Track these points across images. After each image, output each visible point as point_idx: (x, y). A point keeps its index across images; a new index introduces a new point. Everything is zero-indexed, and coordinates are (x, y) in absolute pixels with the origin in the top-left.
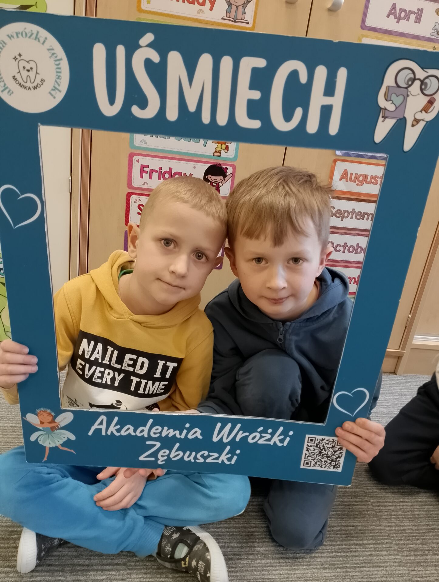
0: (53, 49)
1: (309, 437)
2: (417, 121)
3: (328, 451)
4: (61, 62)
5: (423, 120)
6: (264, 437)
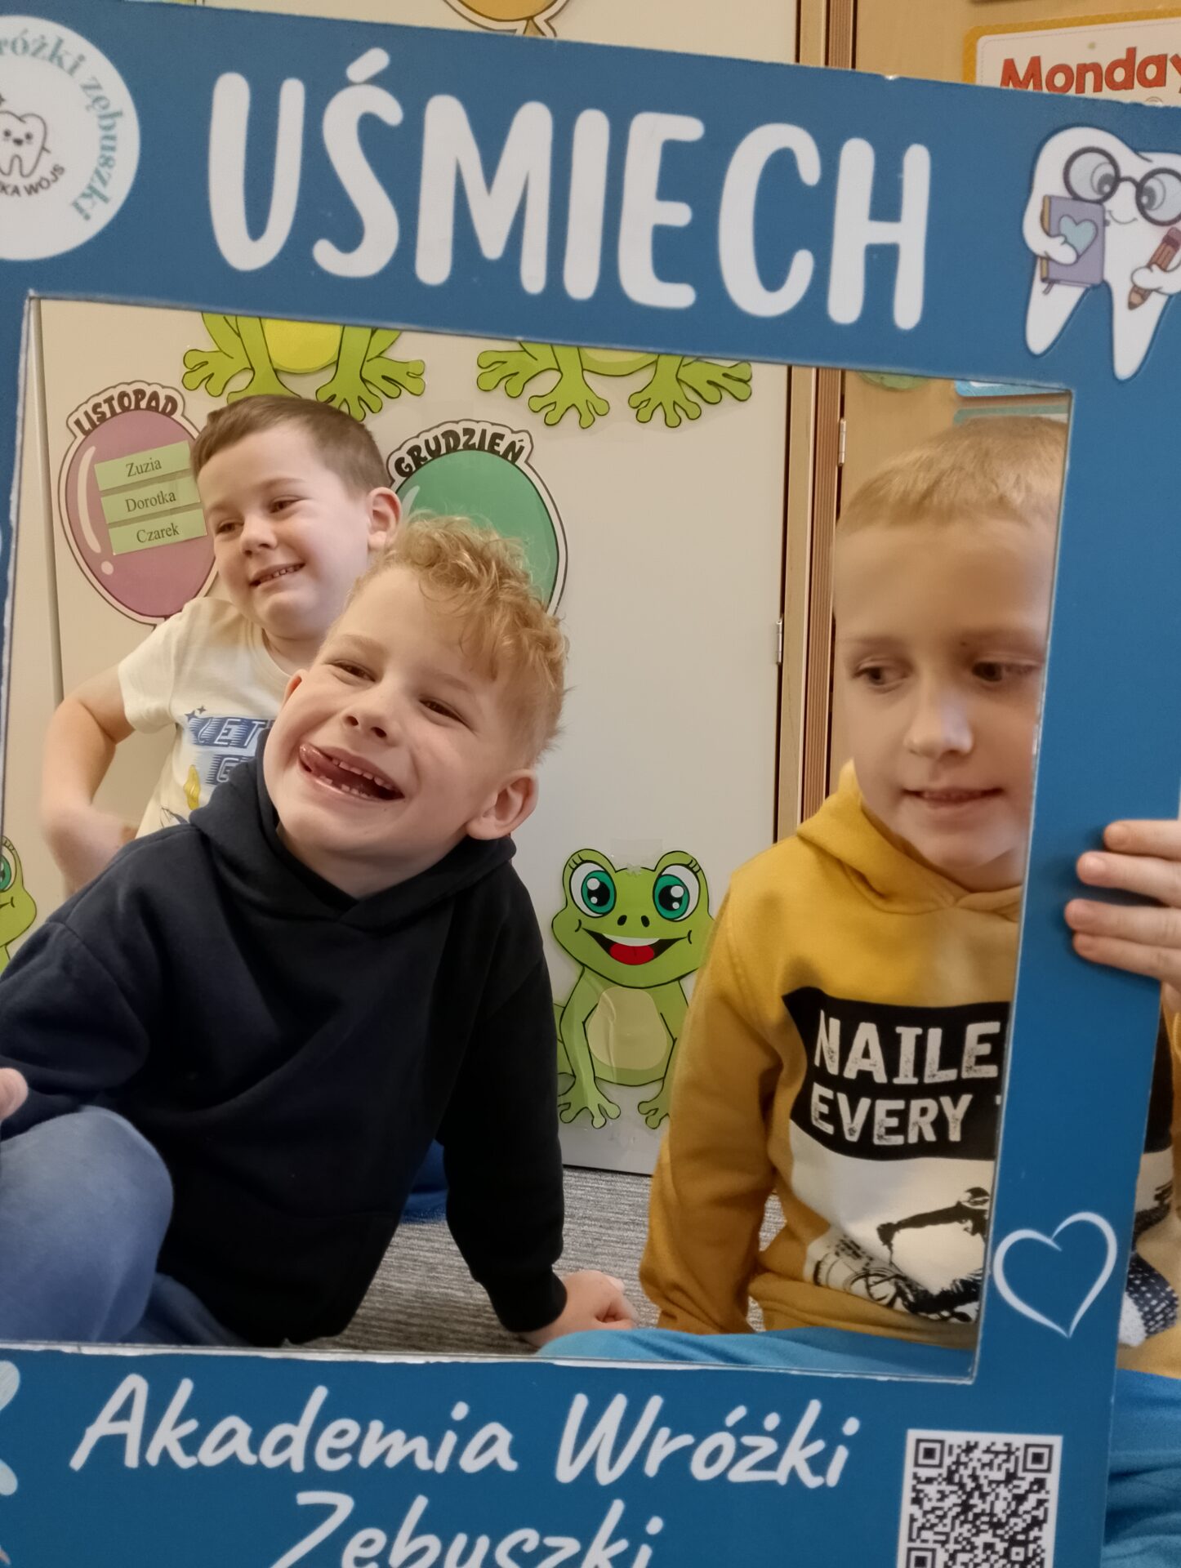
1: (919, 1441)
2: (1140, 295)
3: (993, 1497)
4: (118, 120)
5: (1157, 290)
6: (752, 1449)
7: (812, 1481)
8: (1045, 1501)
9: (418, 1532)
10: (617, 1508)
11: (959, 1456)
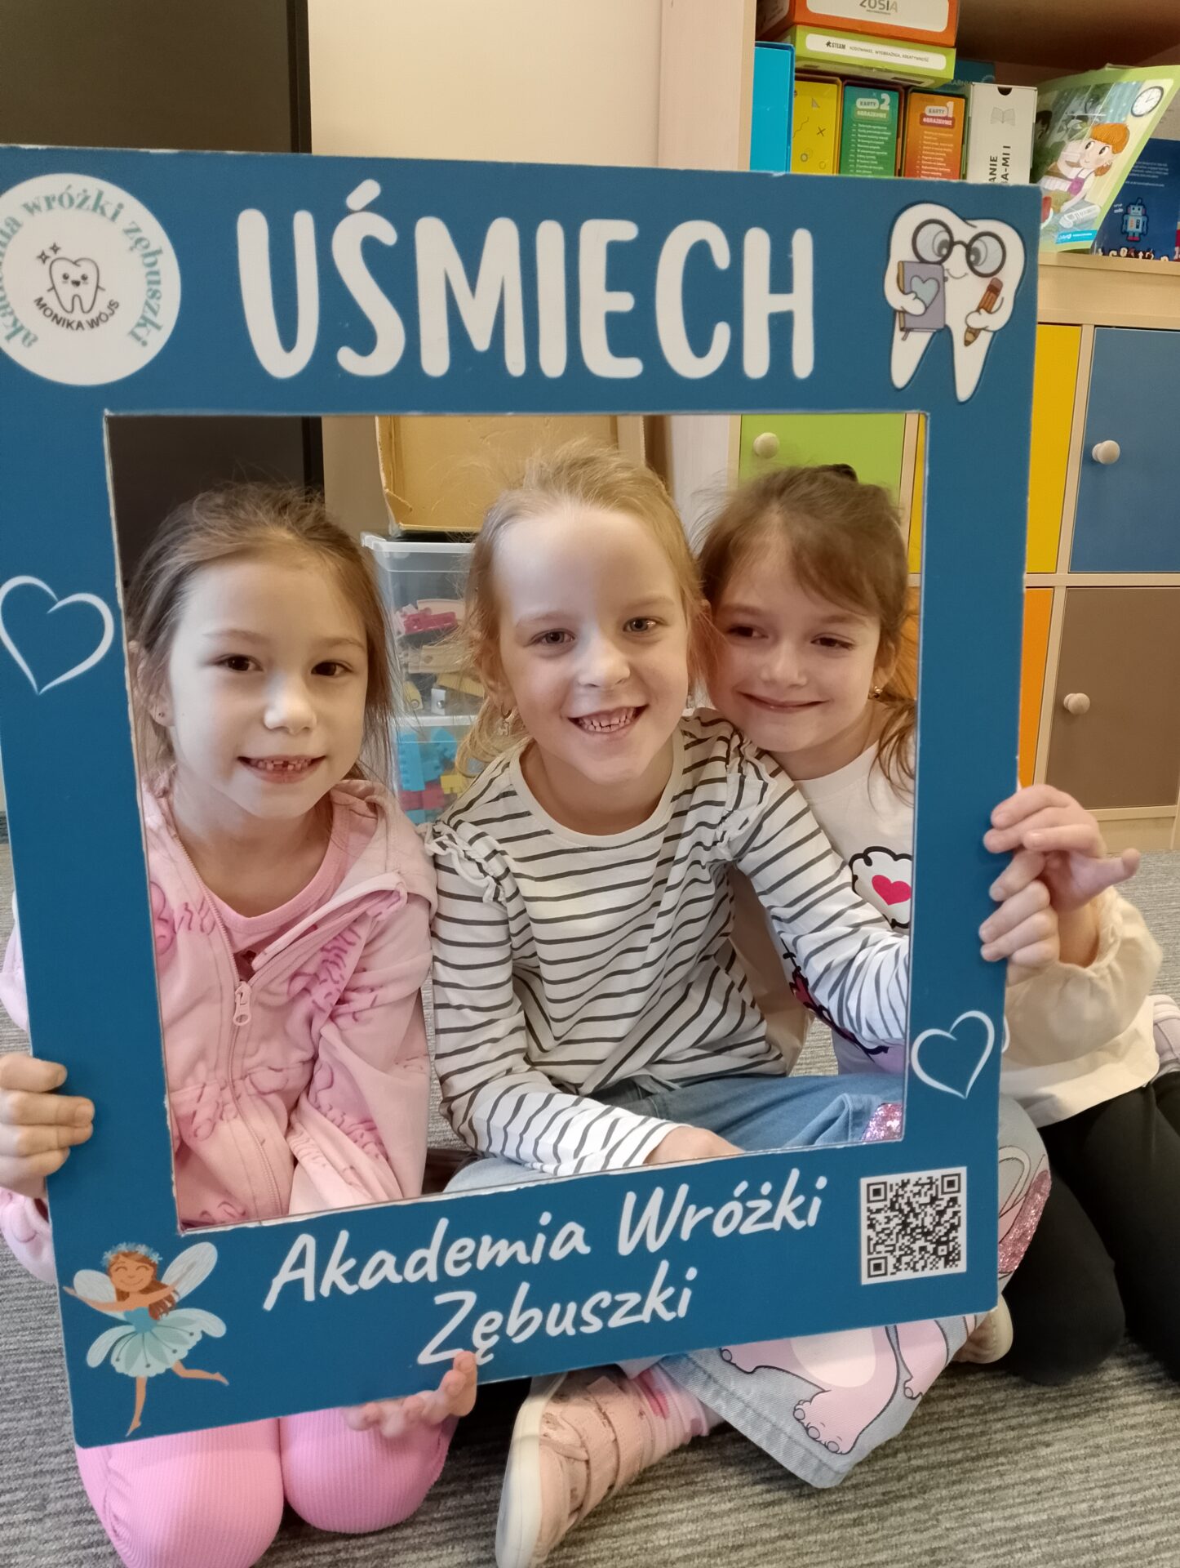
0: (138, 230)
1: (869, 1185)
2: (973, 333)
3: (923, 1214)
4: (160, 258)
5: (984, 329)
6: (754, 1210)
7: (798, 1225)
8: (959, 1212)
9: (524, 1308)
10: (664, 1266)
11: (897, 1190)
